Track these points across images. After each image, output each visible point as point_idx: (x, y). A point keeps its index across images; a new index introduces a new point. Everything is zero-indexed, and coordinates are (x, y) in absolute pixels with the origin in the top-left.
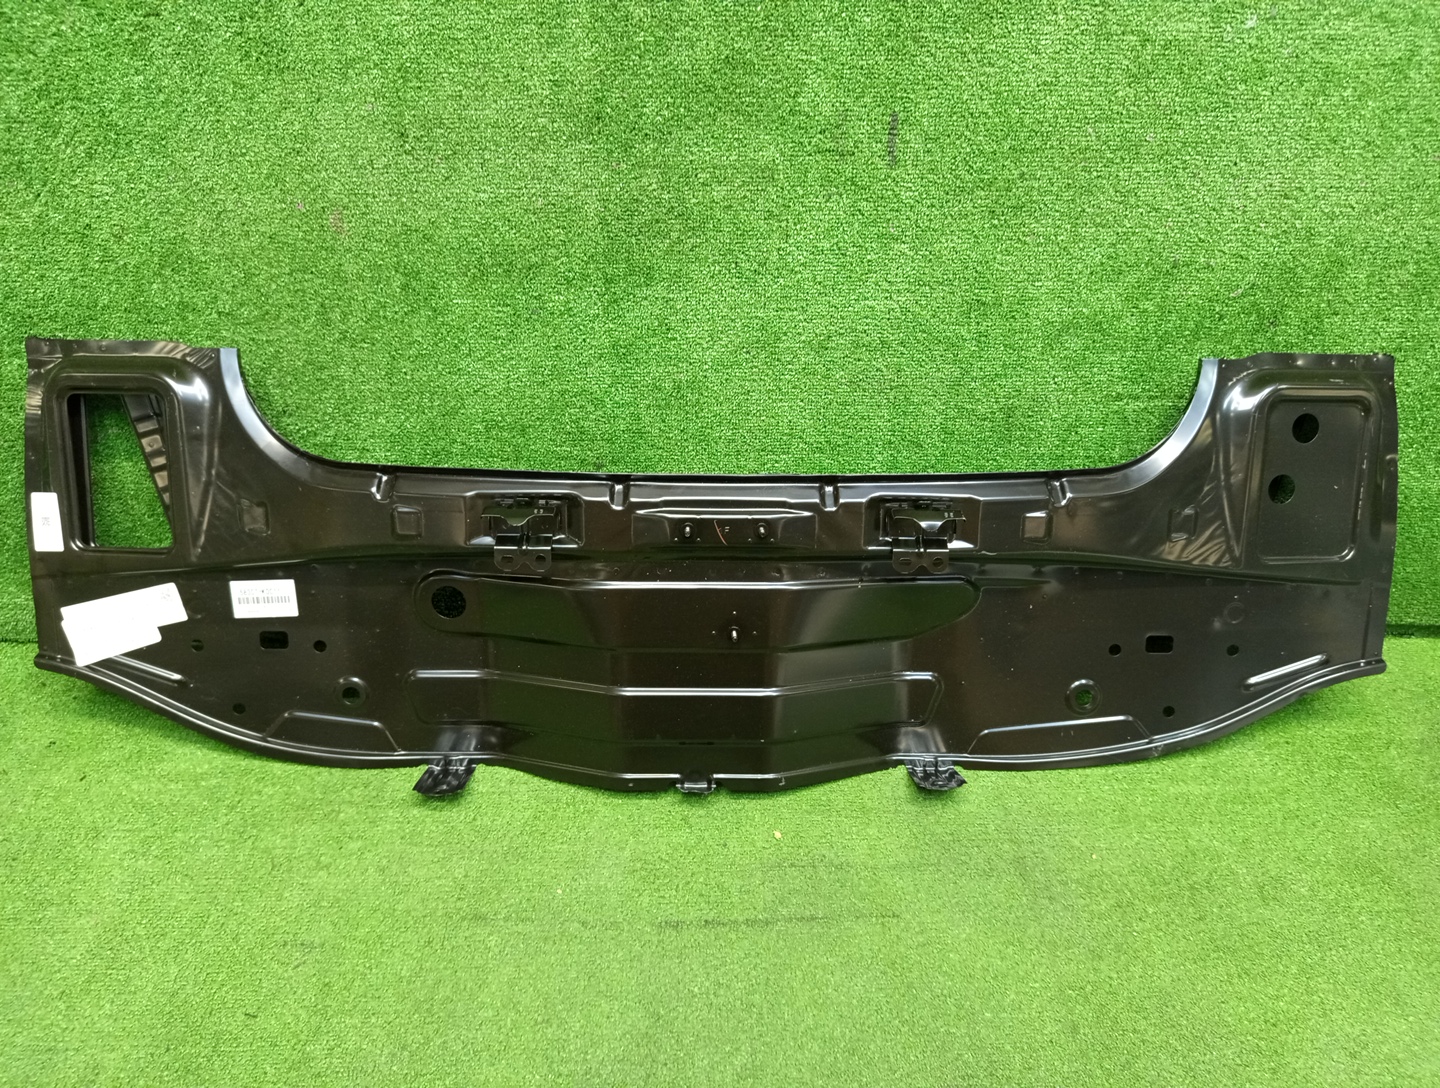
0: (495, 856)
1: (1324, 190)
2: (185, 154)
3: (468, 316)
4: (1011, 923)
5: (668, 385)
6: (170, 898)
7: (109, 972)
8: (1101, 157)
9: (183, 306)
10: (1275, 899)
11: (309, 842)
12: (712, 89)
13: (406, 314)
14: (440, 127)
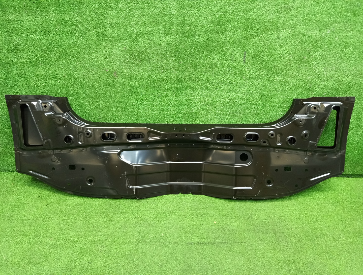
0: (147, 226)
3: (144, 97)
4: (273, 245)
5: (189, 113)
6: (69, 234)
7: (55, 252)
8: (293, 62)
9: (78, 93)
10: (337, 240)
11: (102, 221)
12: (203, 46)
13: (129, 96)
14: (140, 53)
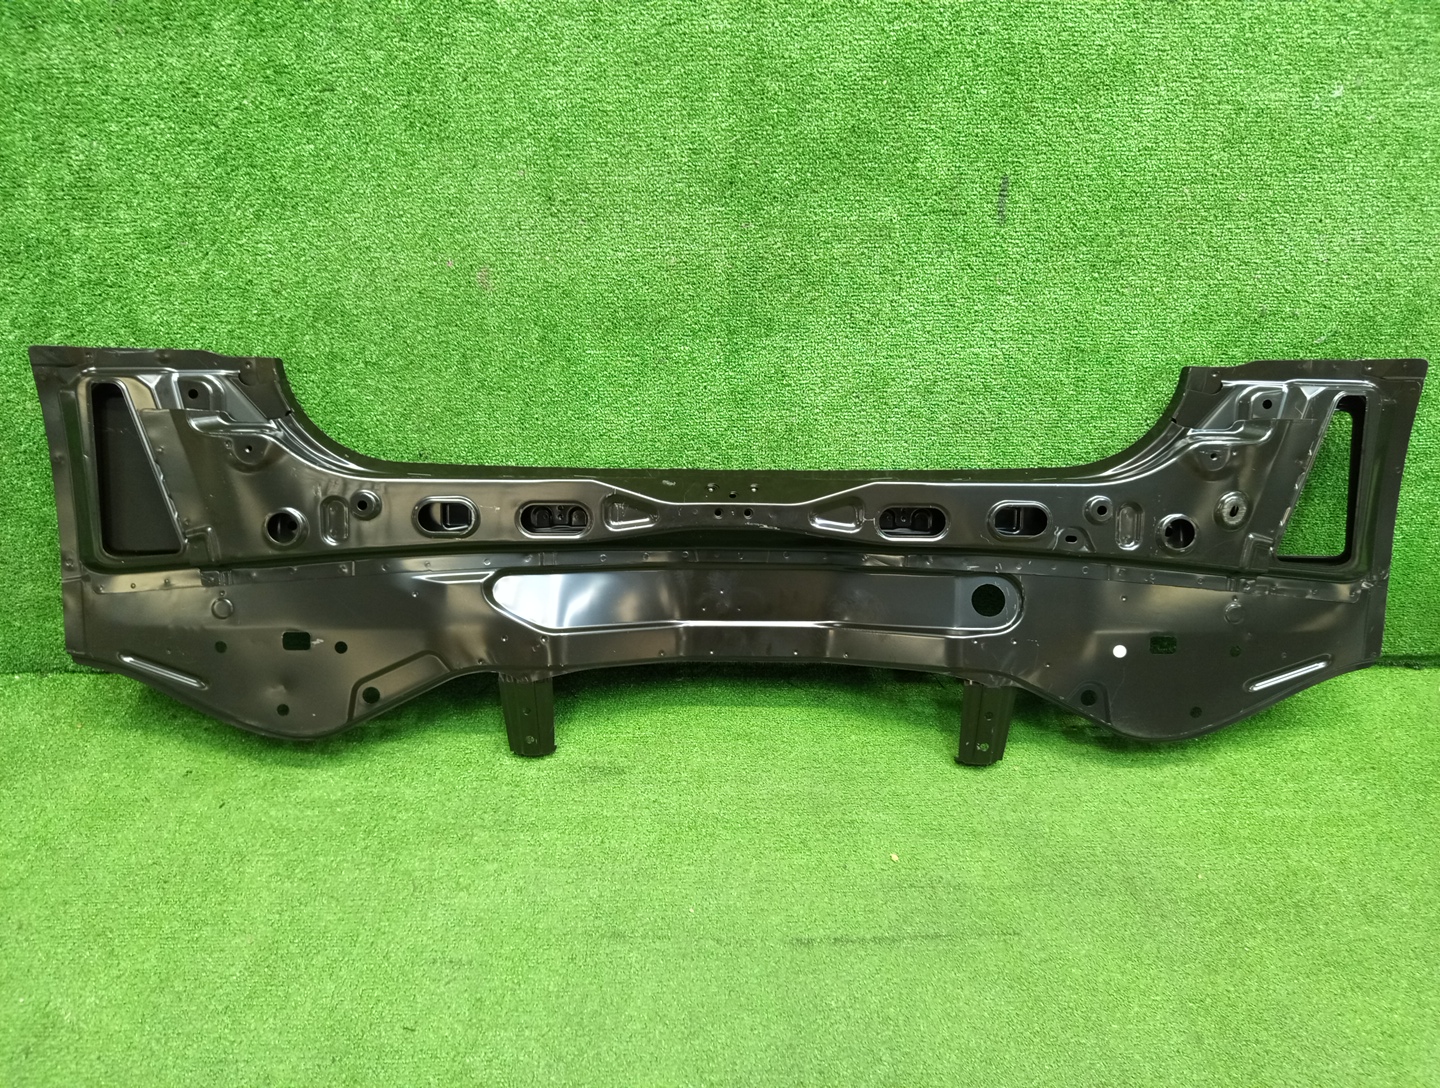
0: (626, 877)
1: (1404, 244)
2: (346, 215)
3: (599, 365)
4: (1127, 939)
5: (780, 428)
6: (319, 918)
7: (269, 988)
8: (1195, 215)
9: (333, 356)
10: (1378, 916)
11: (446, 865)
12: (838, 156)
13: (542, 364)
14: (585, 192)
